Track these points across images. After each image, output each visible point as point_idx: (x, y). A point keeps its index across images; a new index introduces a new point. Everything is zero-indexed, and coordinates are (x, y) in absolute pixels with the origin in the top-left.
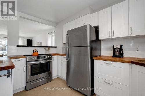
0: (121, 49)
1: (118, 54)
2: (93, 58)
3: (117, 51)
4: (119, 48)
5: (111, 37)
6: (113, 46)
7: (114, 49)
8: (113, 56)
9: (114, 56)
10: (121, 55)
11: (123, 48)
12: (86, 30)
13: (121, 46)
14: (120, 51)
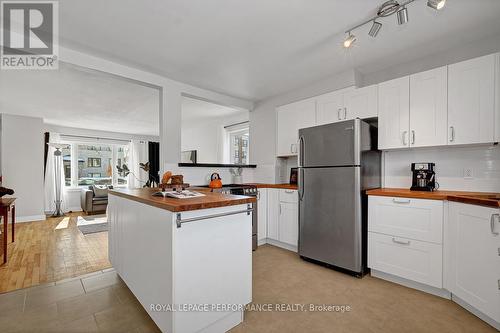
0: (430, 172)
1: (422, 183)
2: (367, 193)
3: (422, 178)
4: (425, 171)
5: (407, 146)
6: (413, 165)
7: (415, 173)
8: (412, 189)
9: (415, 187)
10: (430, 186)
11: (435, 169)
12: (353, 131)
13: (431, 165)
14: (428, 177)
